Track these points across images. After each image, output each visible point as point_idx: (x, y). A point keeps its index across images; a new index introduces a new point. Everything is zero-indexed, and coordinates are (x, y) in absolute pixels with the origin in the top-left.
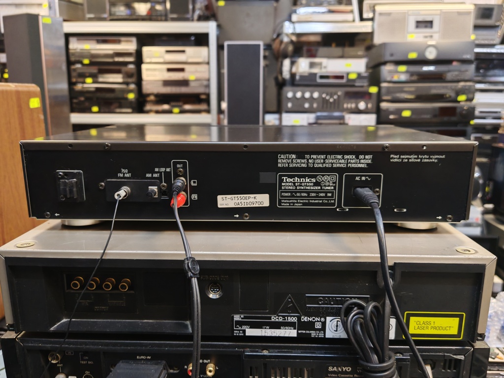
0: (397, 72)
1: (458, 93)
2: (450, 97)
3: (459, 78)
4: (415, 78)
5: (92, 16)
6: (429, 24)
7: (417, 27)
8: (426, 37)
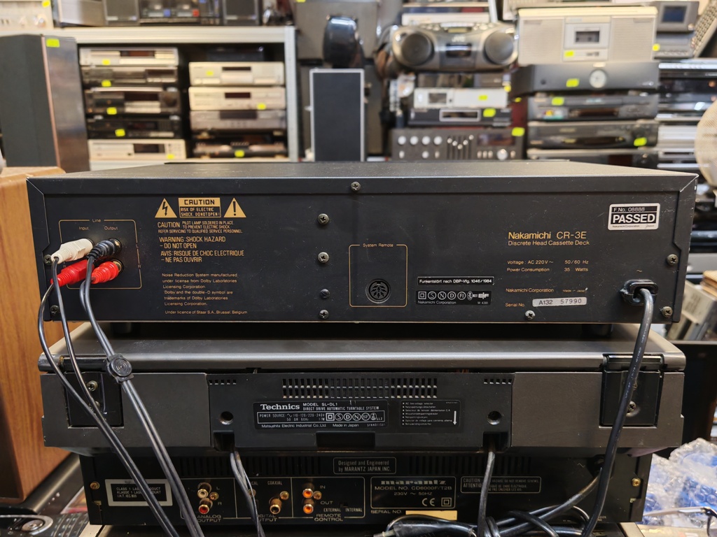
0: (551, 106)
1: (636, 134)
2: (624, 140)
3: (637, 114)
4: (576, 113)
5: (115, 18)
6: (593, 36)
7: (577, 40)
8: (590, 54)
